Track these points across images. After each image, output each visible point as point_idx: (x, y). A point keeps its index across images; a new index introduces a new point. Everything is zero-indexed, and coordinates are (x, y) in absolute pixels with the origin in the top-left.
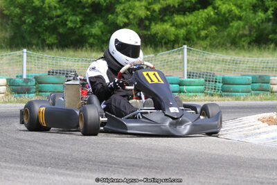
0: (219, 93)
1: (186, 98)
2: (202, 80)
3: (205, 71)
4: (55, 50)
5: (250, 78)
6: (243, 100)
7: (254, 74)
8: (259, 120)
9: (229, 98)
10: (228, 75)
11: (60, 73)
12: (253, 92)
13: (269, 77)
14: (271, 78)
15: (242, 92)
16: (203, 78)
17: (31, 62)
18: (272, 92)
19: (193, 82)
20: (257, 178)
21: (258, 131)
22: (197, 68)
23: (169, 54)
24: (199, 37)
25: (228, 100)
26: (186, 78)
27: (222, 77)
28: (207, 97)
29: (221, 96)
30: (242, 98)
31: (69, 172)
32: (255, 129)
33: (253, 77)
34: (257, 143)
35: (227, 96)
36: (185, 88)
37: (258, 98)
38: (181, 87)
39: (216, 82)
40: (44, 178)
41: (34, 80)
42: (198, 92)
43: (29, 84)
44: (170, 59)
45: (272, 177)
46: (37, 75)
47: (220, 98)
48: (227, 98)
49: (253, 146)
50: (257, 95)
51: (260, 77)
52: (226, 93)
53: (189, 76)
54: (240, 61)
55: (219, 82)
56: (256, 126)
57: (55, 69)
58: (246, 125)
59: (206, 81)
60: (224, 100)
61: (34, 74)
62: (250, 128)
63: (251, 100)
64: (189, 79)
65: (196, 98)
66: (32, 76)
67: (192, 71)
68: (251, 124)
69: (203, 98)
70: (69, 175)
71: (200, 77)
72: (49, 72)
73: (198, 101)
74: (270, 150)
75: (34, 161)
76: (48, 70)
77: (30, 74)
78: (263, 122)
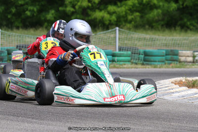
0: (141, 62)
1: (118, 66)
2: (129, 53)
3: (132, 46)
4: (21, 30)
5: (164, 51)
6: (160, 68)
7: (168, 49)
8: (172, 82)
9: (149, 66)
10: (148, 50)
11: (25, 47)
12: (167, 62)
13: (178, 51)
14: (180, 52)
15: (159, 62)
16: (130, 51)
17: (4, 39)
18: (180, 62)
19: (122, 54)
20: (173, 125)
21: (172, 91)
22: (126, 44)
23: (105, 33)
24: (126, 21)
25: (149, 68)
26: (117, 52)
27: (143, 50)
28: (133, 65)
29: (143, 64)
30: (159, 66)
31: (35, 121)
32: (170, 89)
33: (167, 51)
34: (171, 99)
35: (148, 64)
36: (116, 58)
37: (171, 66)
38: (114, 58)
39: (140, 54)
40: (17, 125)
41: (6, 52)
42: (126, 62)
43: (2, 55)
44: (105, 37)
45: (183, 125)
46: (9, 48)
47: (142, 66)
48: (147, 66)
49: (168, 102)
50: (170, 64)
51: (172, 51)
52: (147, 63)
53: (120, 49)
54: (158, 39)
55: (142, 54)
56: (170, 87)
57: (21, 44)
58: (163, 86)
59: (132, 53)
60: (146, 68)
61: (6, 48)
62: (166, 89)
63: (165, 68)
64: (119, 52)
65: (125, 66)
66: (4, 49)
67: (122, 46)
68: (167, 86)
69: (129, 66)
70: (35, 122)
71: (127, 50)
72: (17, 46)
73: (127, 68)
74: (181, 105)
75: (9, 112)
76: (16, 45)
77: (3, 48)
78: (175, 84)
